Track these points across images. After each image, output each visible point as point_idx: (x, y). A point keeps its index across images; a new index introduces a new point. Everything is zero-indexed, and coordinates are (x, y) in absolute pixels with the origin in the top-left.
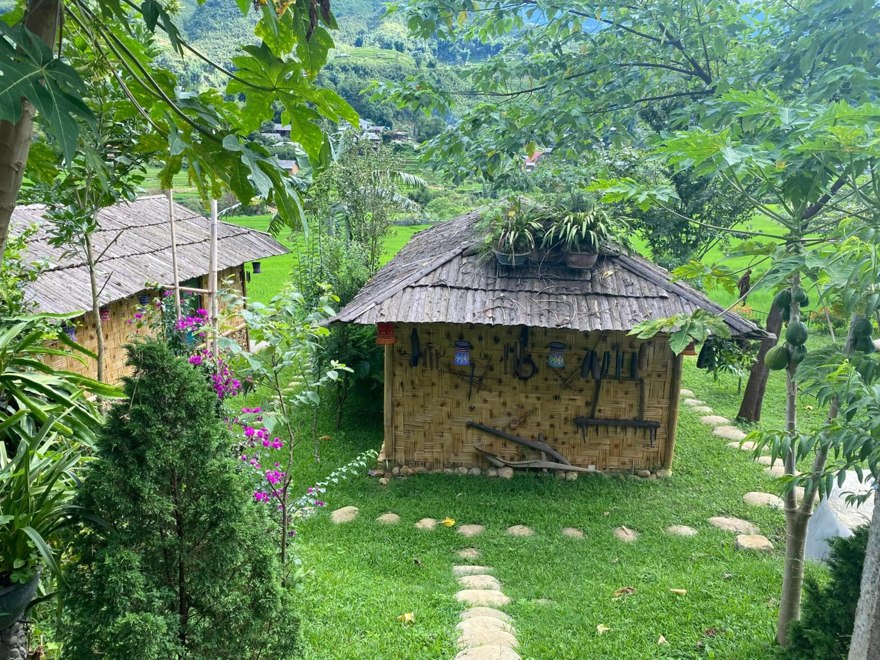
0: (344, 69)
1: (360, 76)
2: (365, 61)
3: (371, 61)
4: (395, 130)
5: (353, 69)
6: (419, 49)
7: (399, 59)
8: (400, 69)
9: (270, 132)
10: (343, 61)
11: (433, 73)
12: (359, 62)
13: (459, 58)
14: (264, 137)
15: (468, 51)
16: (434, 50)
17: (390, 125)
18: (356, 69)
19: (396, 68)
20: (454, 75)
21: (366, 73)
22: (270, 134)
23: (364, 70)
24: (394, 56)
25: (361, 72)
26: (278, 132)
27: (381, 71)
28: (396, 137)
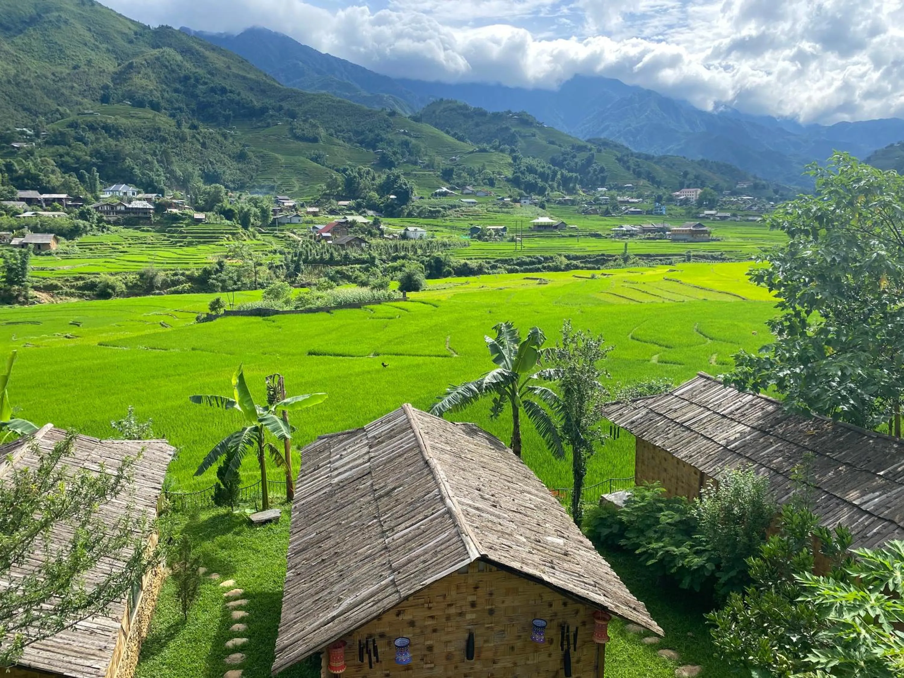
0: (92, 128)
1: (111, 136)
2: (116, 120)
3: (124, 121)
4: (167, 198)
5: (103, 128)
6: (176, 109)
7: (157, 118)
8: (159, 129)
9: (12, 199)
10: (90, 119)
11: (197, 136)
12: (109, 121)
13: (222, 119)
14: (6, 206)
15: (231, 112)
16: (193, 111)
17: (162, 192)
18: (107, 128)
19: (155, 129)
20: (220, 138)
21: (119, 133)
22: (12, 203)
23: (117, 130)
24: (150, 116)
25: (113, 132)
26: (22, 199)
27: (137, 132)
28: (170, 205)
